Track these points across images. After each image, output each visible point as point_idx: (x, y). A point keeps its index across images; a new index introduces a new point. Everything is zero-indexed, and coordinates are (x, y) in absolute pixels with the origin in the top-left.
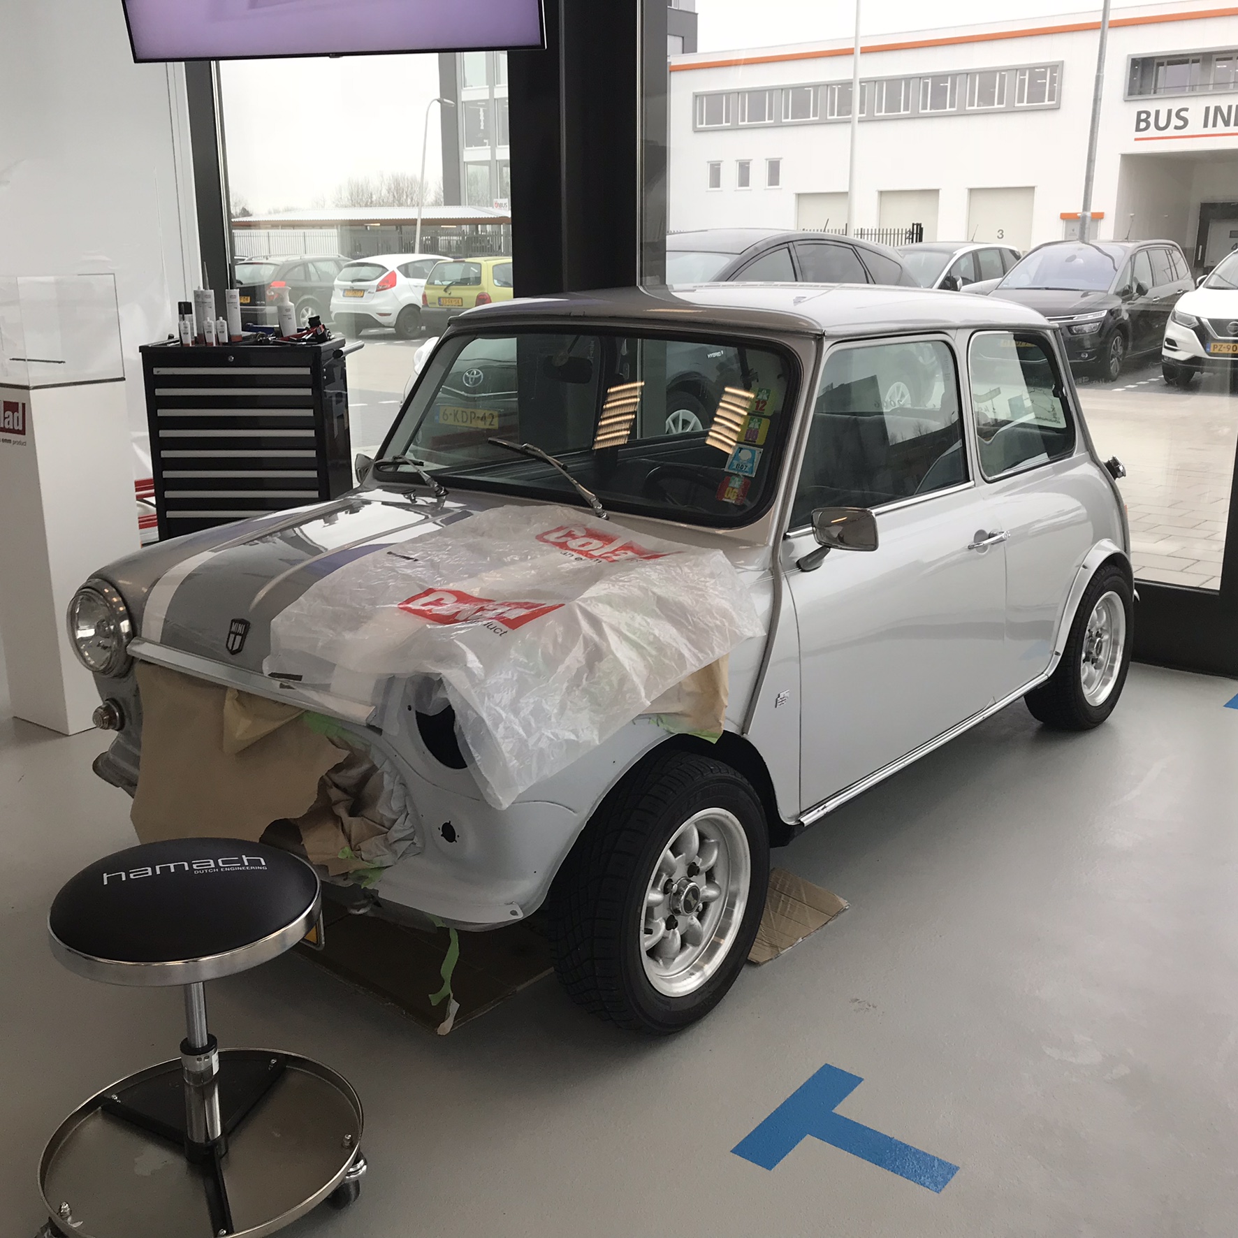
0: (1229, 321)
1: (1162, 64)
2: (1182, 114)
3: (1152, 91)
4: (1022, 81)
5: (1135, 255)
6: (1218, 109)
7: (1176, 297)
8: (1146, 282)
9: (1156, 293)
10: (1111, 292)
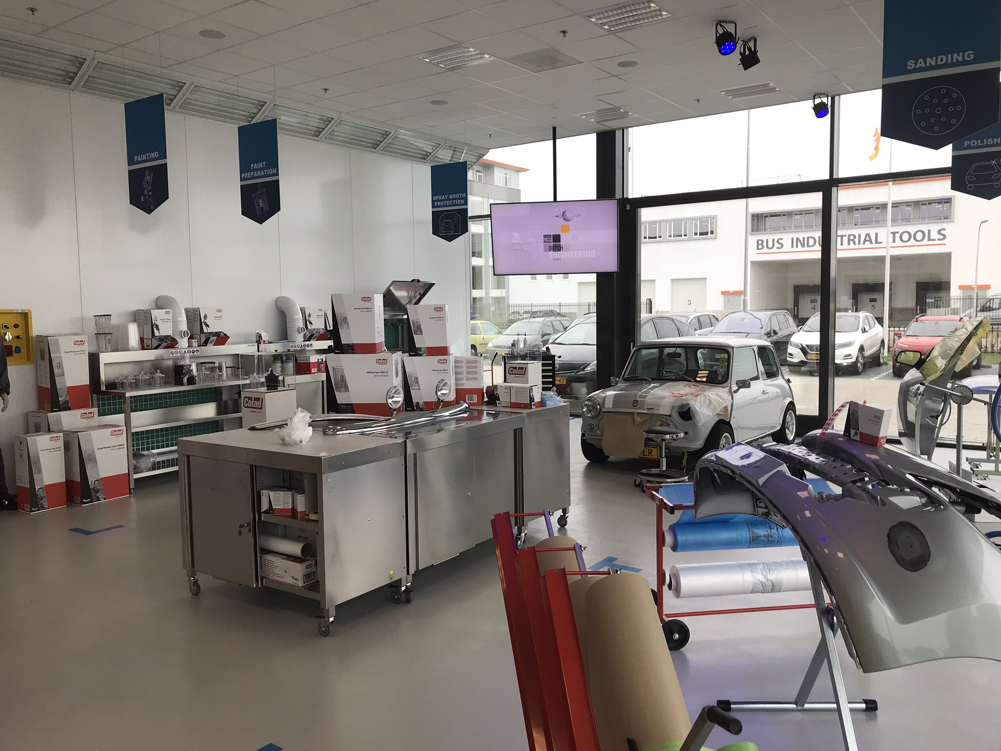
0: (814, 346)
1: (767, 216)
2: (780, 241)
3: (764, 230)
4: (696, 224)
5: (771, 317)
6: (798, 239)
7: (790, 335)
8: (777, 329)
9: (782, 334)
10: (763, 334)
